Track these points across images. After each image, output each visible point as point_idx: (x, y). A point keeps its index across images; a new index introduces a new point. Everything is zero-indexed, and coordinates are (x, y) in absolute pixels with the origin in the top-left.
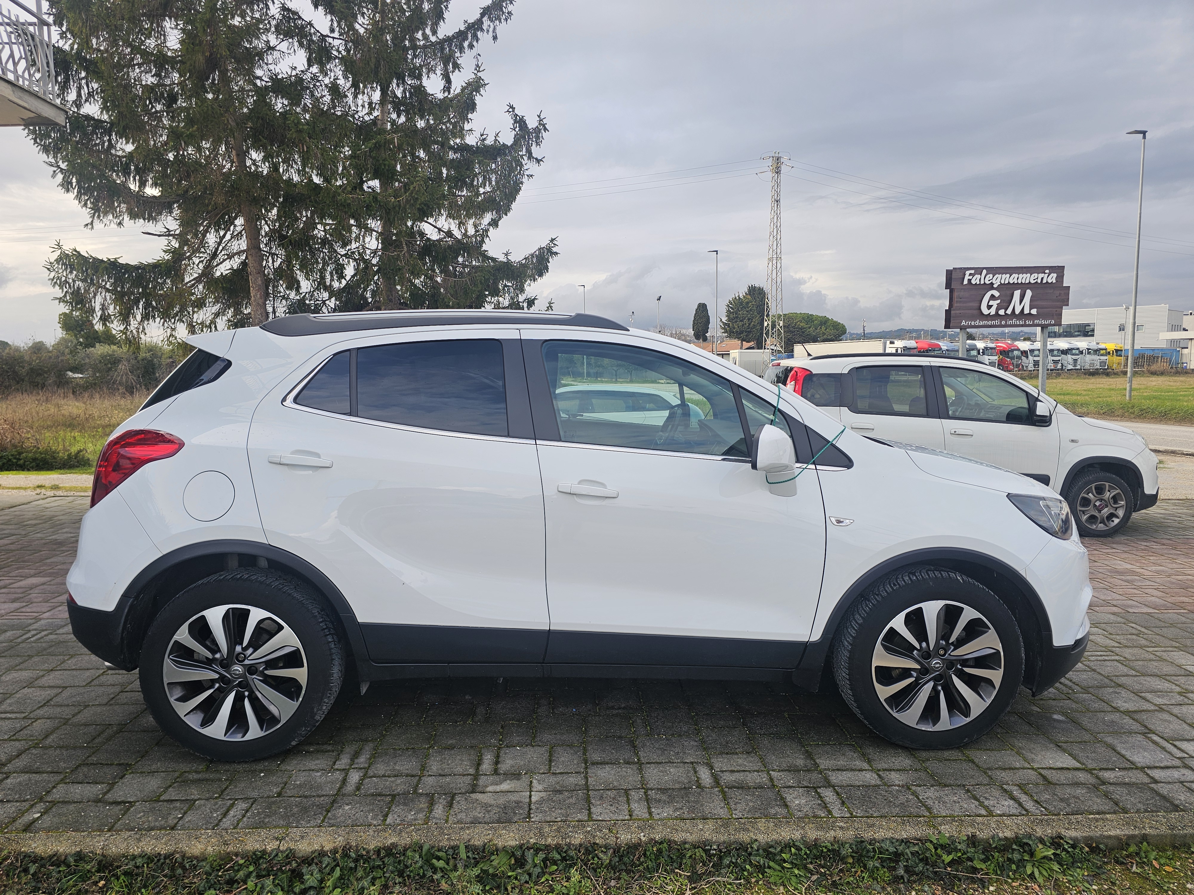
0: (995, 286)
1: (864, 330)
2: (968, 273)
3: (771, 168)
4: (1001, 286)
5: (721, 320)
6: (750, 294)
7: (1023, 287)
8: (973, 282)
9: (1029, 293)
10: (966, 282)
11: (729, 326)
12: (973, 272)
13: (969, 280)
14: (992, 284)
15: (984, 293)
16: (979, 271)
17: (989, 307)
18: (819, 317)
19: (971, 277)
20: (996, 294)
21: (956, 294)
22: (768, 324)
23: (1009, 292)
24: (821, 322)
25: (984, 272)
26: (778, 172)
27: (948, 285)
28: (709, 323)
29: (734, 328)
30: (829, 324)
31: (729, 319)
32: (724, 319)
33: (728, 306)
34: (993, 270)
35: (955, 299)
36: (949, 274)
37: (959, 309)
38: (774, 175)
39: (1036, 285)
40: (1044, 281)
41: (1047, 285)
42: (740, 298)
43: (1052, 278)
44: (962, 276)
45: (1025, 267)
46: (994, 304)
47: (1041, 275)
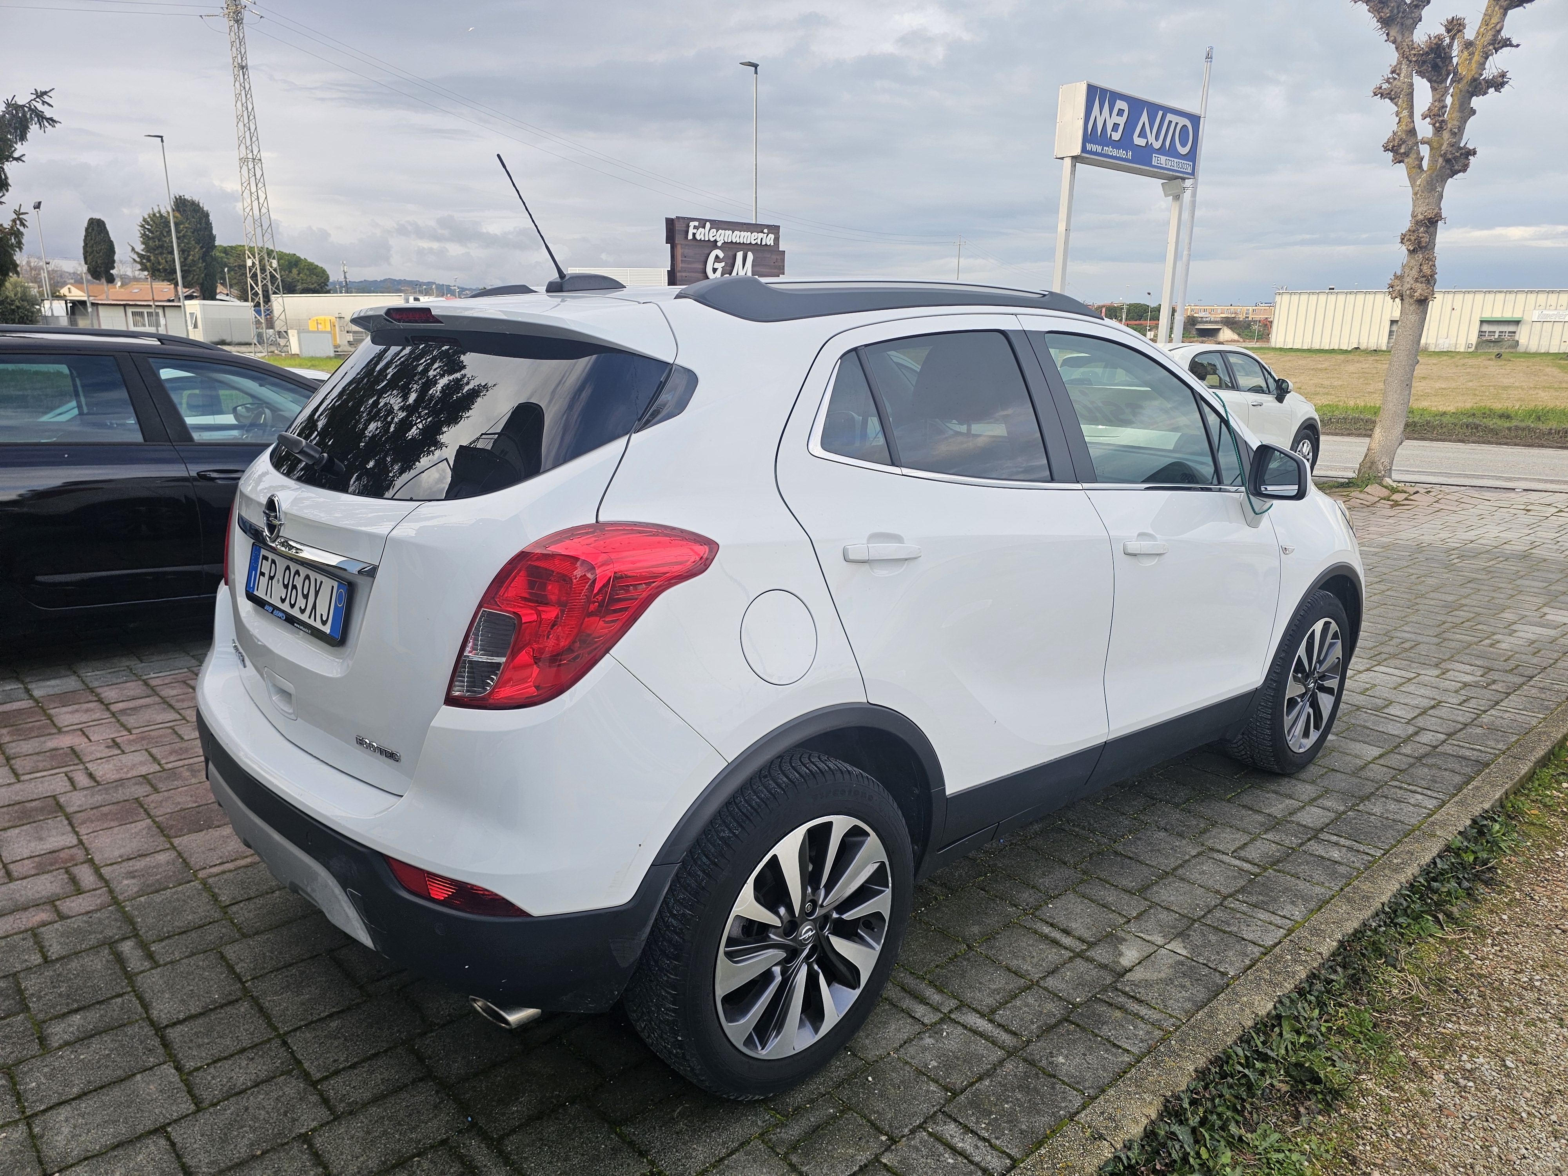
0: (719, 244)
1: (345, 277)
2: (692, 224)
3: (226, 11)
4: (725, 245)
5: (133, 249)
6: (178, 211)
7: (746, 247)
8: (698, 237)
9: (750, 256)
10: (690, 237)
11: (149, 260)
12: (696, 223)
13: (694, 234)
14: (716, 241)
15: (707, 252)
16: (702, 223)
17: (715, 270)
18: (285, 254)
19: (695, 231)
20: (721, 255)
21: (679, 251)
22: (253, 263)
23: (731, 254)
24: (290, 263)
25: (708, 225)
26: (239, 22)
27: (670, 238)
28: (114, 253)
29: (159, 263)
30: (302, 266)
31: (148, 248)
32: (140, 248)
33: (142, 226)
34: (718, 225)
35: (679, 258)
36: (671, 224)
37: (685, 271)
38: (232, 23)
39: (756, 247)
40: (764, 243)
41: (765, 248)
42: (161, 216)
43: (769, 240)
44: (685, 229)
45: (745, 224)
46: (720, 266)
47: (761, 235)
